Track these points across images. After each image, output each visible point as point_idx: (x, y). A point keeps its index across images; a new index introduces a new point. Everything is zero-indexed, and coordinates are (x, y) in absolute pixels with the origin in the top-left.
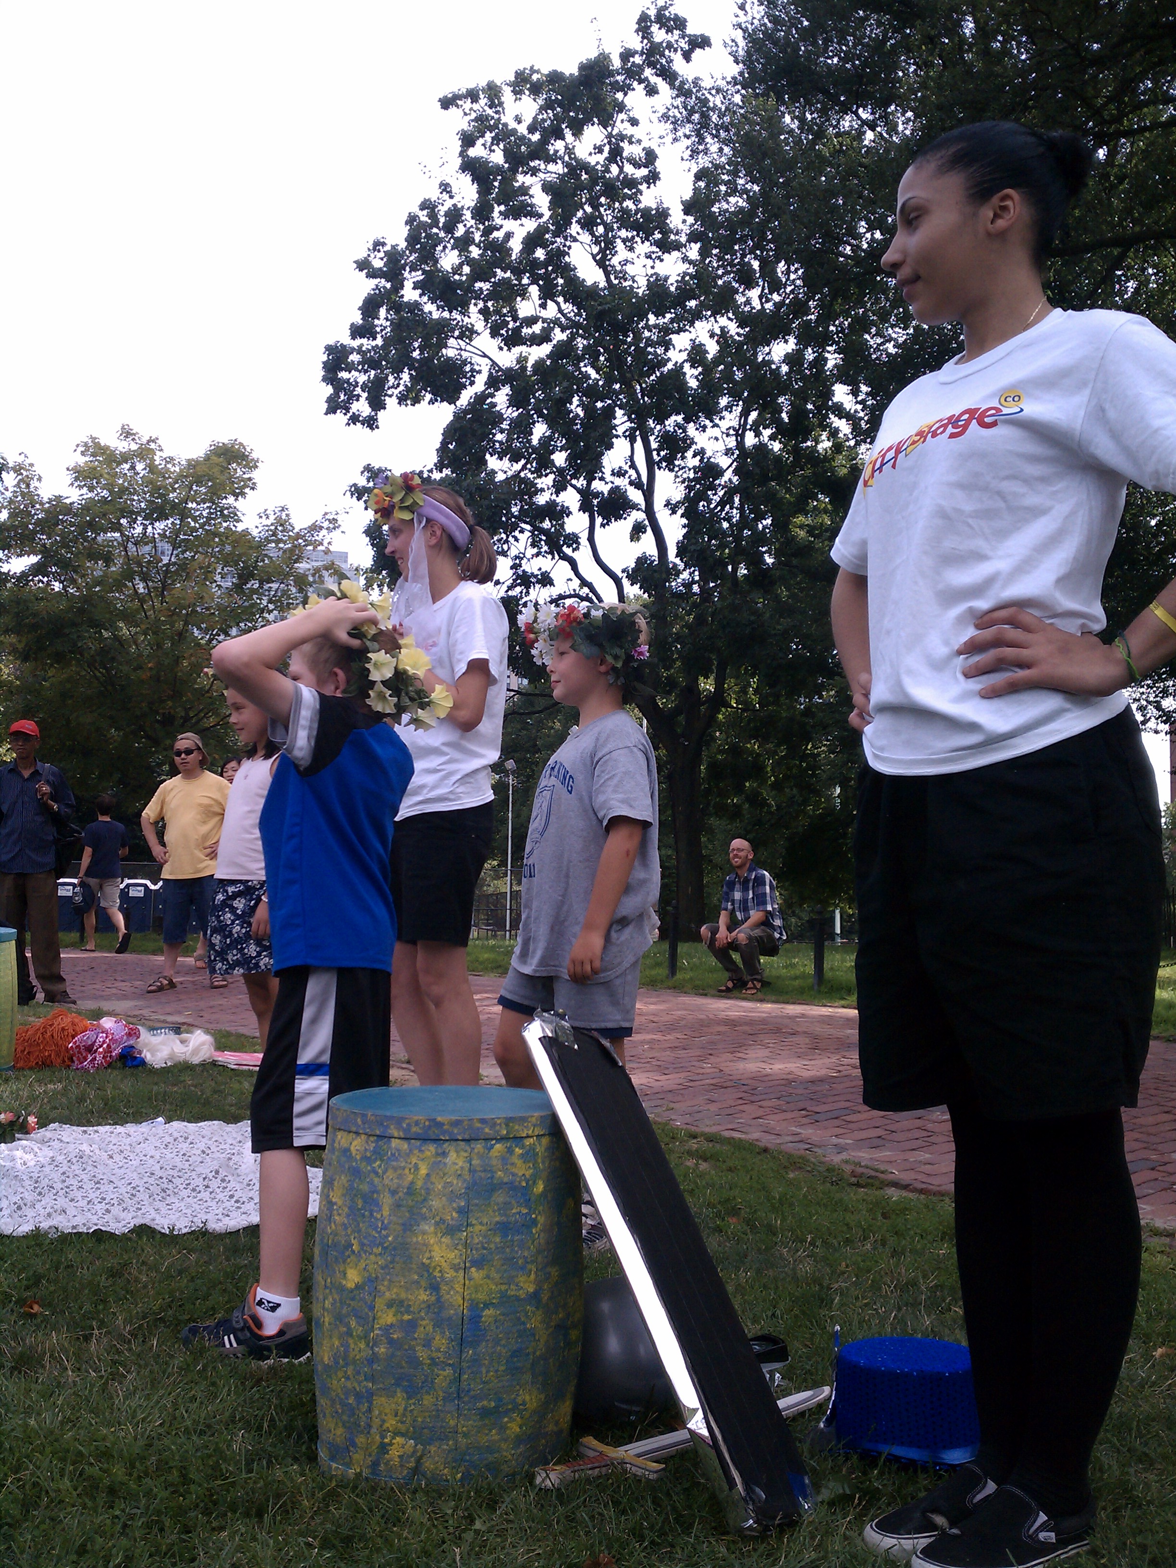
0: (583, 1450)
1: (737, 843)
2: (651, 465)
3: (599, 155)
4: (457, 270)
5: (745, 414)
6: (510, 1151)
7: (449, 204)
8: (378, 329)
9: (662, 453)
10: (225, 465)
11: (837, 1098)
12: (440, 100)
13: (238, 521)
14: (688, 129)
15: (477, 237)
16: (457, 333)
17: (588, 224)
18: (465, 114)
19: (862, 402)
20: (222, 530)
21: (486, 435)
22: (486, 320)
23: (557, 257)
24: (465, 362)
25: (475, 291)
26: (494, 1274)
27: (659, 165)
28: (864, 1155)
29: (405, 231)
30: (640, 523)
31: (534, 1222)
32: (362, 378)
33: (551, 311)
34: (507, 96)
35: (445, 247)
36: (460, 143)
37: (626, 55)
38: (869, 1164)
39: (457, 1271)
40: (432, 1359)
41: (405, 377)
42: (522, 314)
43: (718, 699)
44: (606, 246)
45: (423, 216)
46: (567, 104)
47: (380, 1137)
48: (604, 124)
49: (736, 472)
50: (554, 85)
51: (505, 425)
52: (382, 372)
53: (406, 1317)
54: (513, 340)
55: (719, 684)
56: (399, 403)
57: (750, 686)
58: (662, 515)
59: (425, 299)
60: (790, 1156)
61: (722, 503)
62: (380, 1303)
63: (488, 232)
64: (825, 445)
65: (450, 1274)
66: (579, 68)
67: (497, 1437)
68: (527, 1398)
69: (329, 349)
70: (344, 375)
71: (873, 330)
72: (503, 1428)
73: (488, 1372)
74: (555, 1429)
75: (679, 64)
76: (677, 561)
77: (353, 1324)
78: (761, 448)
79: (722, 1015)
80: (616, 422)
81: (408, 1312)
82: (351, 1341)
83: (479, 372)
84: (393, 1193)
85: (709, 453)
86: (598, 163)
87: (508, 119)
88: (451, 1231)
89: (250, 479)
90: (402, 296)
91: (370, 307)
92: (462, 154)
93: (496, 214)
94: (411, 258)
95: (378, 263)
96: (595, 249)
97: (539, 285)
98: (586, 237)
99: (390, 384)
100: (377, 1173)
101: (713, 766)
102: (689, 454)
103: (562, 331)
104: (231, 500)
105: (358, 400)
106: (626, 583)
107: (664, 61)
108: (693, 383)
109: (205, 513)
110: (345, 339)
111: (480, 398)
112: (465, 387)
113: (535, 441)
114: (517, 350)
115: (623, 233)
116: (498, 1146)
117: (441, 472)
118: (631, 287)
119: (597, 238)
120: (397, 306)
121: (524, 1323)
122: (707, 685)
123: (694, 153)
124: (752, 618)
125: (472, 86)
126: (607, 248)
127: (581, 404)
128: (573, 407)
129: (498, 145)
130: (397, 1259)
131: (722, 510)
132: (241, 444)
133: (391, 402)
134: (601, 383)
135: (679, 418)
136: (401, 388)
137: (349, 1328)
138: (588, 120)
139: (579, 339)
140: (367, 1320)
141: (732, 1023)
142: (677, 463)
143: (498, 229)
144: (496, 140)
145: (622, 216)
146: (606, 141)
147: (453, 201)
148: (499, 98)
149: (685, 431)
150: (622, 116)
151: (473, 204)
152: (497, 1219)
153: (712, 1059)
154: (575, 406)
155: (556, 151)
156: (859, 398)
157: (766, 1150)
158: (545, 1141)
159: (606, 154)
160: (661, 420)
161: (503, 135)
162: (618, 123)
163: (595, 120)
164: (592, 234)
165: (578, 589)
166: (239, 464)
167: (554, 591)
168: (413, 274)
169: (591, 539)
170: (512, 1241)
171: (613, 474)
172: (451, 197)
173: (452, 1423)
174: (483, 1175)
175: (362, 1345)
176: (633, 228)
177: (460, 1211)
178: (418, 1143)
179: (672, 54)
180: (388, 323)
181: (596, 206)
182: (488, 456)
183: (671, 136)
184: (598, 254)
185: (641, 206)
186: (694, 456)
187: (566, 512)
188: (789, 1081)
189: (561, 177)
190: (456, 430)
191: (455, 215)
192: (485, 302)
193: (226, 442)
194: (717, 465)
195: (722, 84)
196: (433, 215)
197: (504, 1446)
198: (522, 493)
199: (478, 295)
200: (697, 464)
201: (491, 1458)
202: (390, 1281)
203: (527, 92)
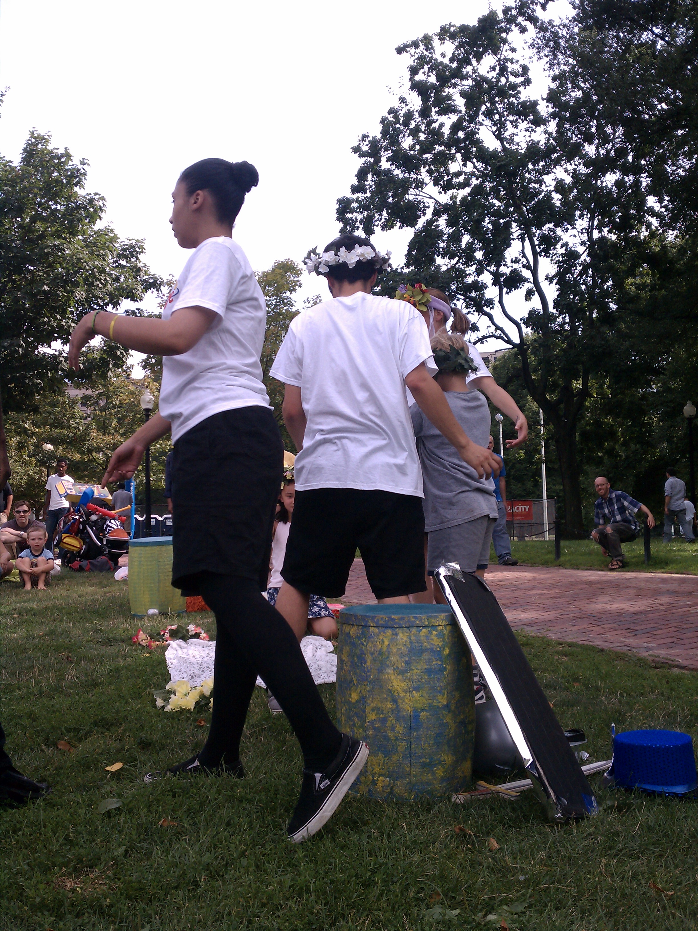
0: (477, 787)
1: (599, 480)
2: (535, 254)
3: (493, 72)
4: (412, 148)
5: (592, 219)
6: (430, 632)
7: (405, 109)
8: (367, 187)
9: (542, 247)
10: (283, 273)
11: (649, 622)
12: (396, 49)
13: (292, 306)
14: (547, 51)
15: (423, 128)
16: (414, 185)
17: (489, 114)
18: (412, 56)
19: (665, 207)
20: (284, 311)
21: (434, 244)
22: (431, 176)
23: (471, 136)
24: (419, 202)
25: (423, 160)
26: (425, 695)
27: (530, 74)
28: (663, 653)
29: (380, 127)
30: (530, 290)
31: (445, 669)
32: (360, 217)
33: (470, 168)
34: (436, 42)
35: (404, 135)
36: (409, 73)
37: (507, 10)
38: (665, 656)
39: (406, 693)
40: (396, 737)
41: (385, 213)
42: (452, 171)
43: (585, 393)
44: (500, 126)
45: (390, 118)
46: (472, 43)
47: (364, 626)
48: (495, 53)
49: (589, 255)
50: (463, 33)
51: (445, 238)
52: (371, 212)
53: (382, 716)
54: (447, 187)
55: (585, 384)
56: (382, 230)
57: (605, 384)
58: (544, 285)
59: (394, 167)
60: (616, 653)
61: (581, 274)
62: (368, 709)
63: (429, 124)
64: (644, 233)
65: (402, 694)
66: (478, 21)
67: (431, 778)
68: (446, 758)
69: (340, 201)
70: (349, 216)
71: (670, 162)
72: (434, 773)
73: (425, 744)
74: (462, 775)
75: (539, 13)
76: (554, 311)
77: (356, 720)
78: (602, 239)
79: (585, 579)
80: (513, 230)
81: (383, 714)
82: (355, 729)
83: (428, 207)
84: (372, 654)
85: (570, 245)
86: (493, 77)
87: (437, 56)
88: (402, 673)
89: (298, 281)
90: (381, 166)
91: (362, 175)
92: (411, 79)
93: (433, 113)
94: (384, 144)
95: (365, 148)
96: (494, 129)
97: (461, 153)
98: (488, 122)
99: (376, 218)
100: (363, 644)
101: (585, 435)
102: (558, 246)
103: (477, 179)
104: (288, 294)
105: (358, 229)
106: (523, 326)
107: (530, 11)
108: (558, 204)
109: (274, 302)
110: (349, 194)
111: (430, 223)
112: (420, 217)
113: (463, 246)
114: (450, 193)
115: (511, 118)
116: (424, 630)
117: (408, 268)
118: (517, 149)
119: (494, 121)
120: (377, 172)
121: (442, 720)
122: (577, 385)
123: (551, 65)
124: (603, 343)
125: (414, 39)
126: (501, 127)
127: (491, 222)
128: (485, 224)
129: (432, 72)
130: (376, 687)
131: (581, 278)
132: (292, 261)
133: (378, 229)
134: (502, 208)
135: (551, 225)
136: (383, 220)
137: (354, 722)
138: (485, 51)
139: (487, 183)
140: (363, 718)
141: (590, 583)
142: (551, 252)
143: (435, 122)
144: (431, 69)
145: (509, 107)
146: (497, 63)
147: (408, 108)
148: (431, 45)
149: (554, 232)
150: (506, 47)
151: (419, 108)
152: (425, 667)
153: (576, 603)
154: (487, 224)
155: (468, 73)
156: (663, 204)
157: (602, 650)
158: (449, 628)
159: (497, 71)
160: (539, 227)
161: (435, 66)
162: (504, 52)
163: (490, 51)
164: (492, 120)
165: (494, 331)
166: (291, 273)
167: (480, 334)
168: (386, 153)
169: (501, 302)
170: (434, 678)
171: (512, 262)
172: (406, 105)
173: (408, 769)
174: (416, 644)
175: (361, 731)
176: (516, 115)
177: (406, 662)
178: (383, 629)
179: (534, 7)
180: (373, 183)
181: (493, 103)
182: (436, 256)
183: (537, 57)
184: (496, 131)
185: (521, 100)
186: (562, 247)
187: (484, 286)
188: (620, 614)
189: (471, 88)
190: (416, 243)
191: (409, 116)
192: (429, 166)
193: (284, 260)
194: (576, 251)
195: (566, 22)
196: (396, 117)
197: (435, 782)
198: (457, 277)
199: (425, 163)
200: (564, 252)
201: (429, 788)
202: (373, 698)
203: (448, 39)
